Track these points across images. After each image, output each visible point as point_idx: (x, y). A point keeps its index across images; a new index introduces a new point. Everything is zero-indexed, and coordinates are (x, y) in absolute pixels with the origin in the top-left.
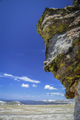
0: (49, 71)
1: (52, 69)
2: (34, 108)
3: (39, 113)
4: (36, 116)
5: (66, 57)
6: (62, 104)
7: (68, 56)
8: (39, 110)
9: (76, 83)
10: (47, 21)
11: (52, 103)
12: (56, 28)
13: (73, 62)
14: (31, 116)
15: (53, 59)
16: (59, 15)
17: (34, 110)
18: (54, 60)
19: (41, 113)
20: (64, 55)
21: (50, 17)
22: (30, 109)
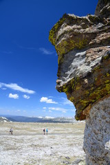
0: (62, 91)
1: (66, 90)
2: (25, 126)
3: (32, 133)
4: (29, 137)
5: (83, 81)
6: (63, 122)
7: (86, 81)
8: (33, 129)
9: (89, 107)
10: (65, 32)
11: (50, 121)
12: (74, 43)
13: (90, 88)
14: (22, 136)
15: (68, 80)
16: (79, 27)
17: (25, 129)
18: (70, 81)
19: (35, 133)
20: (82, 79)
21: (68, 27)
22: (20, 127)
